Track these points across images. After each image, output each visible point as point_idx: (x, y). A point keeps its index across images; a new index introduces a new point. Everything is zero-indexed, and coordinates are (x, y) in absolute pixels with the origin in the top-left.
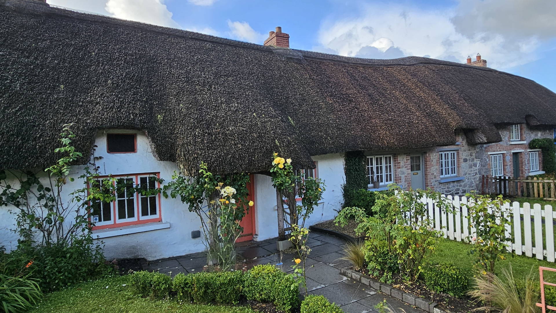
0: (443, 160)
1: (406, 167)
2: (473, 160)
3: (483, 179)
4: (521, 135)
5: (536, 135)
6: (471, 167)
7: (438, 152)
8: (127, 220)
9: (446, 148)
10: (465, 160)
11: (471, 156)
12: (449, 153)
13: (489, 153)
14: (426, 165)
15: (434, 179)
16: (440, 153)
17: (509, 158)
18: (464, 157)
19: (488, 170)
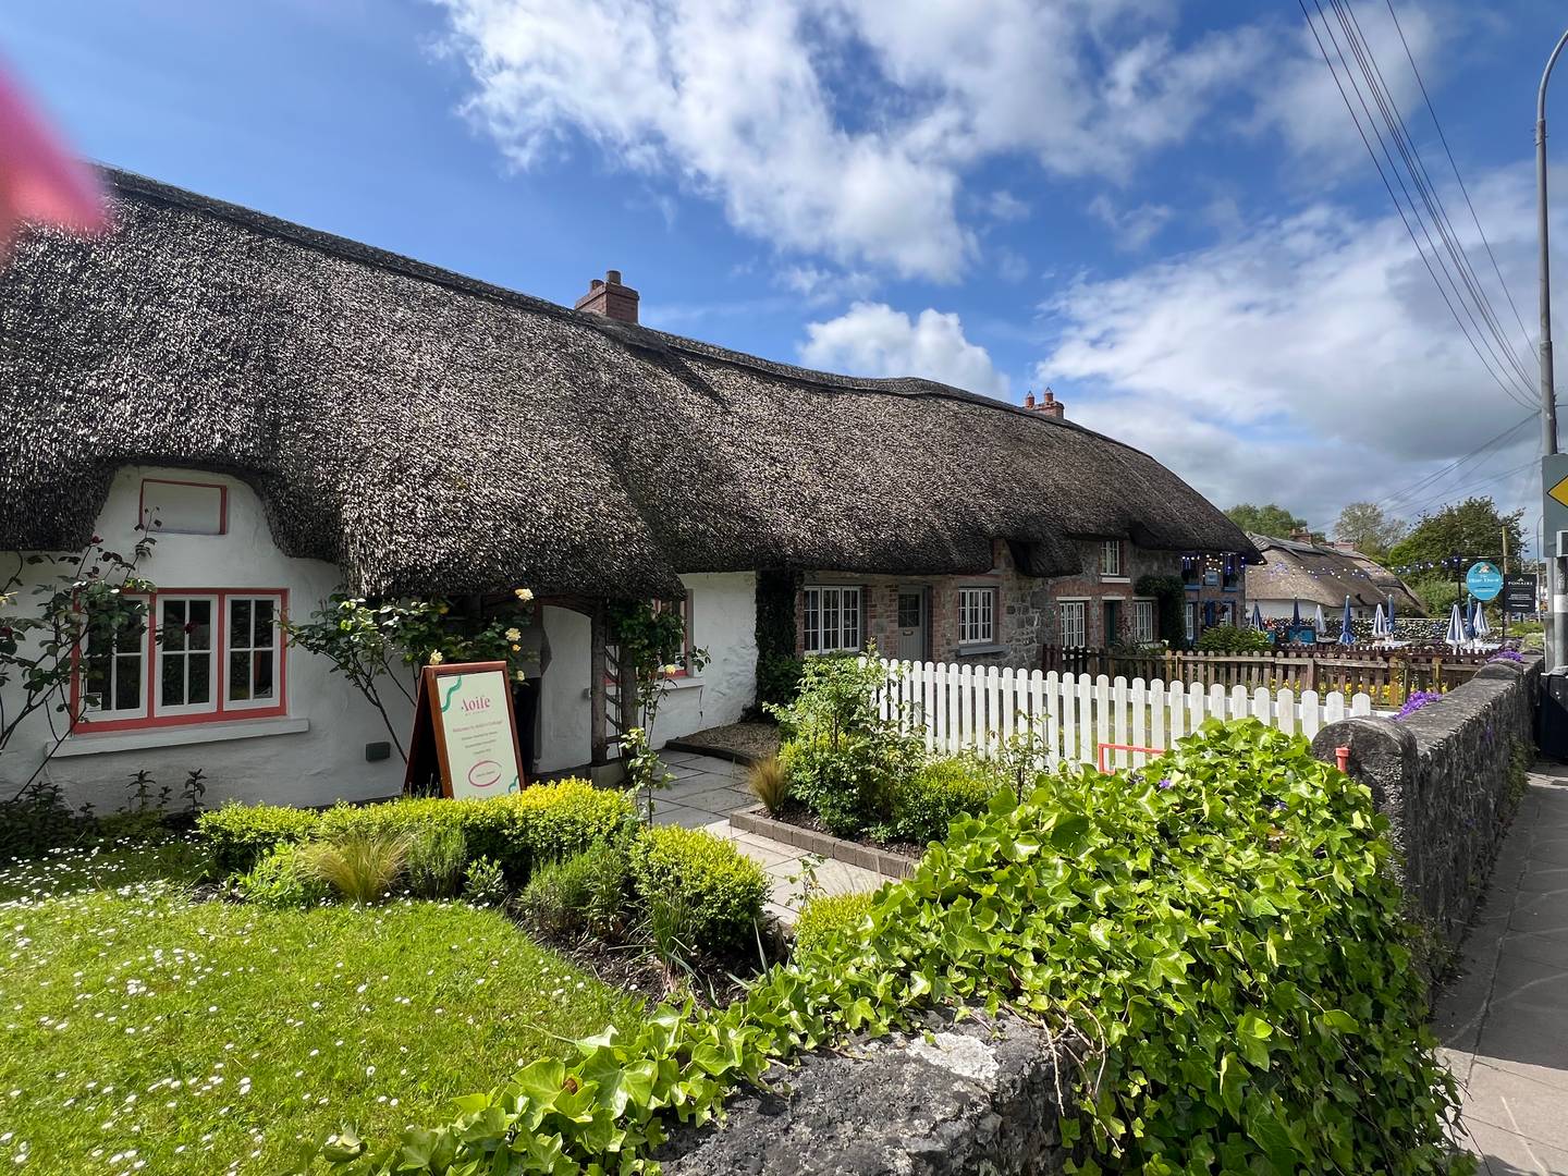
0: (967, 608)
1: (888, 617)
2: (1026, 610)
3: (1045, 653)
4: (1122, 564)
5: (1150, 567)
6: (1021, 625)
7: (957, 588)
8: (186, 709)
9: (972, 580)
10: (1011, 610)
11: (1023, 601)
12: (980, 592)
13: (1058, 599)
14: (931, 615)
15: (947, 647)
16: (961, 591)
17: (1096, 612)
18: (1009, 603)
19: (1056, 634)
